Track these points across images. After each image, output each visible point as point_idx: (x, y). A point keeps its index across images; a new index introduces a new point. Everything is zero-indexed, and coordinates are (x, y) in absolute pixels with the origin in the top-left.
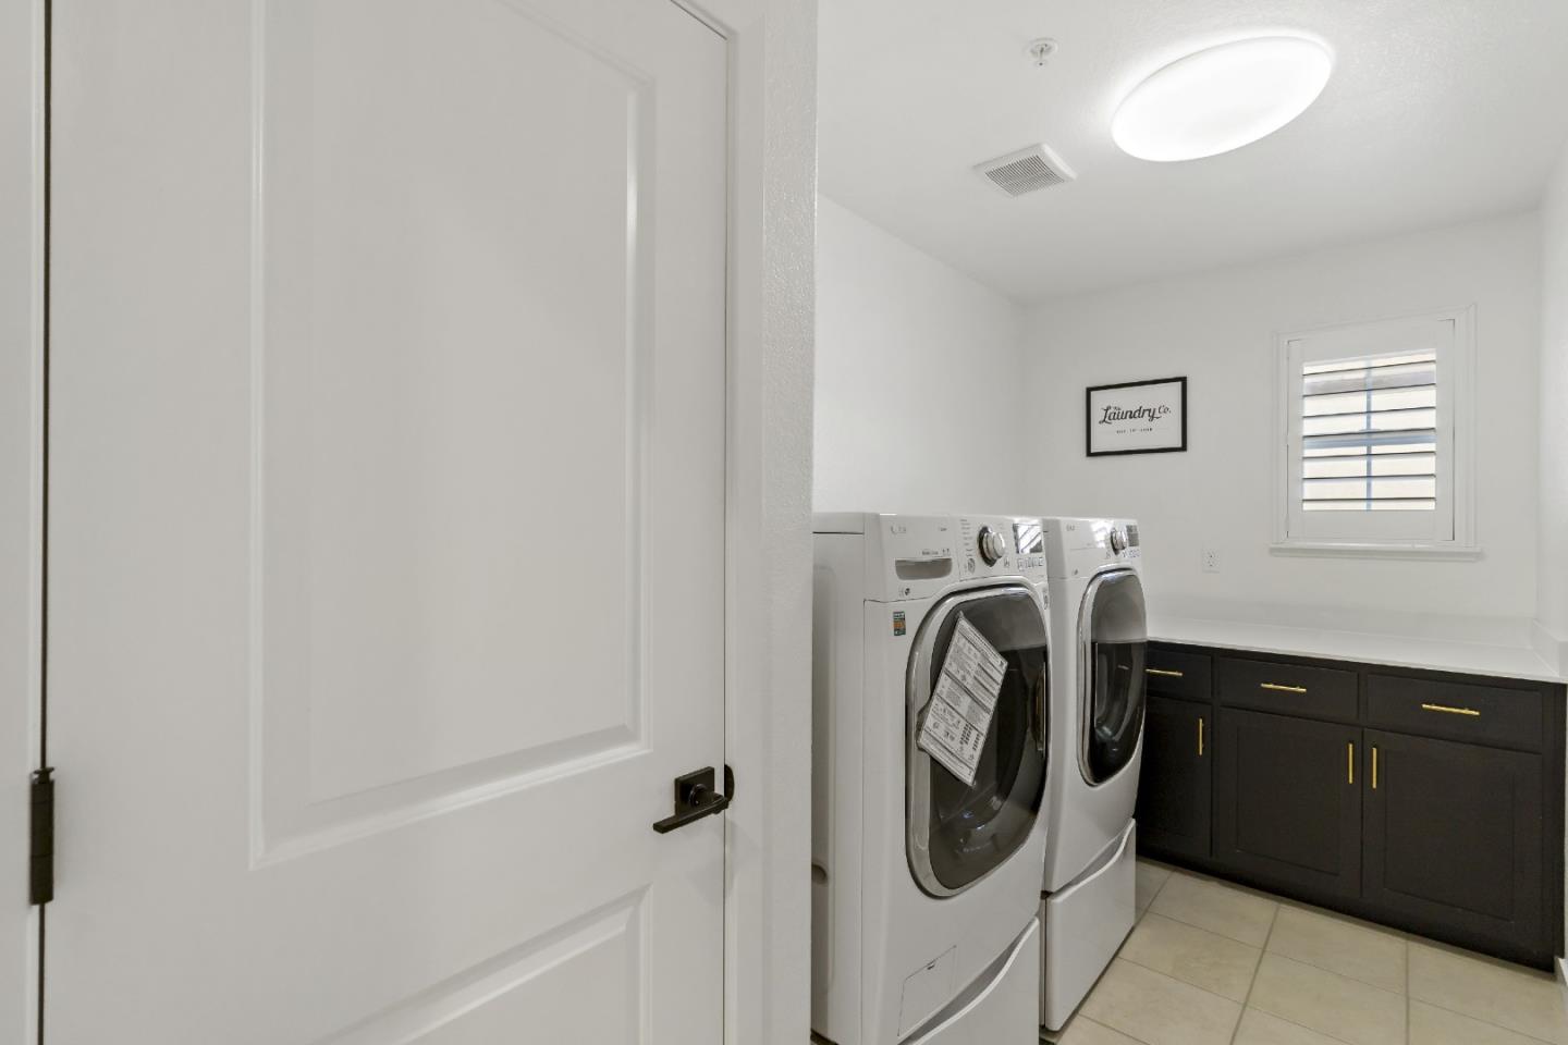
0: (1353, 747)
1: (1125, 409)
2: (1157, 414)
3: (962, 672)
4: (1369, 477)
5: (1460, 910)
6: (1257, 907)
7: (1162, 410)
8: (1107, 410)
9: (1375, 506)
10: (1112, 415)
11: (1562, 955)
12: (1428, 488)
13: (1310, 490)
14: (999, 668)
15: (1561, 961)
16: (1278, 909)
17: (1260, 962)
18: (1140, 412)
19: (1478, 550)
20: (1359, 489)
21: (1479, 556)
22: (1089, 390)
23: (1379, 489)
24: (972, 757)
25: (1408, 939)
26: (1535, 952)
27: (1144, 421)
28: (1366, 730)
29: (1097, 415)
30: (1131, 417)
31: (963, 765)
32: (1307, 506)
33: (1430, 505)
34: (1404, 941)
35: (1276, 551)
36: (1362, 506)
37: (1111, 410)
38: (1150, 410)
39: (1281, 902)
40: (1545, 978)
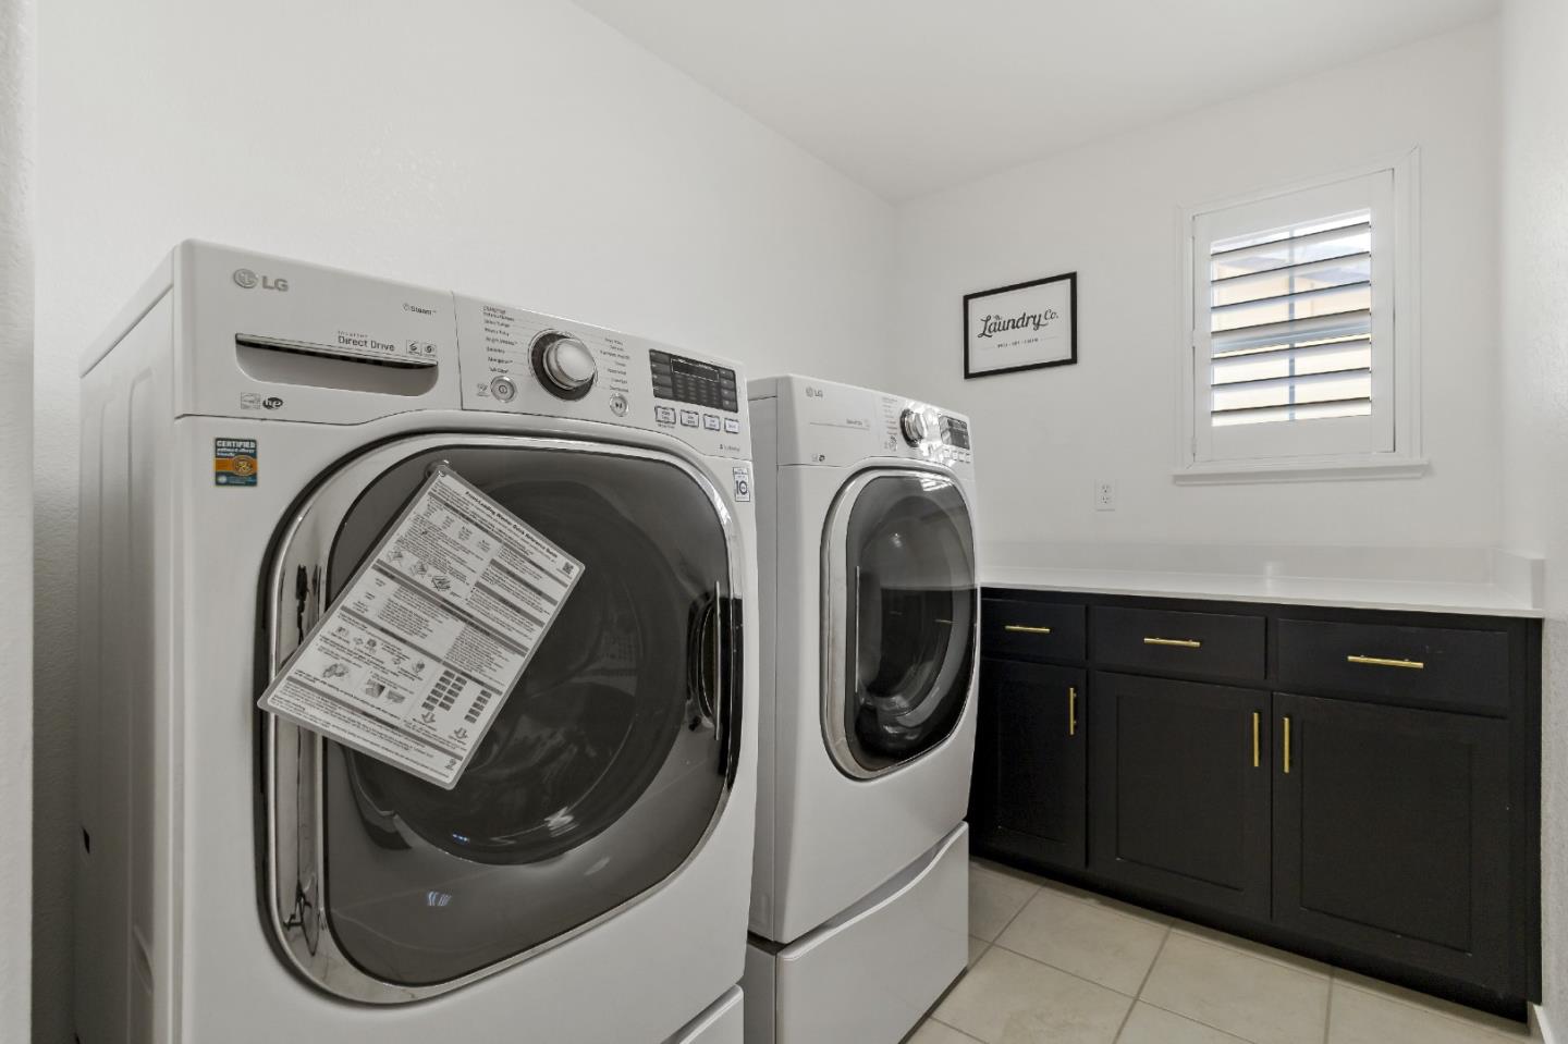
0: (1260, 718)
1: (1005, 317)
2: (1043, 321)
3: (432, 571)
4: (1292, 377)
5: (1399, 936)
6: (1136, 933)
7: (1048, 316)
8: (986, 321)
9: (1300, 415)
10: (993, 327)
11: (1539, 1002)
12: (1361, 386)
13: (1222, 400)
14: (561, 576)
15: (1537, 1009)
16: (1166, 937)
17: (1127, 1018)
18: (1023, 321)
19: (1424, 461)
20: (1279, 395)
21: (1424, 470)
22: (967, 298)
23: (1305, 392)
24: (461, 734)
25: (1332, 975)
26: (1501, 996)
27: (1028, 331)
28: (1275, 693)
29: (976, 327)
30: (1013, 327)
31: (427, 749)
32: (1218, 422)
33: (1365, 409)
34: (1326, 978)
35: (1180, 479)
36: (1284, 416)
37: (993, 320)
38: (1034, 317)
39: (1172, 925)
40: (1512, 1031)
